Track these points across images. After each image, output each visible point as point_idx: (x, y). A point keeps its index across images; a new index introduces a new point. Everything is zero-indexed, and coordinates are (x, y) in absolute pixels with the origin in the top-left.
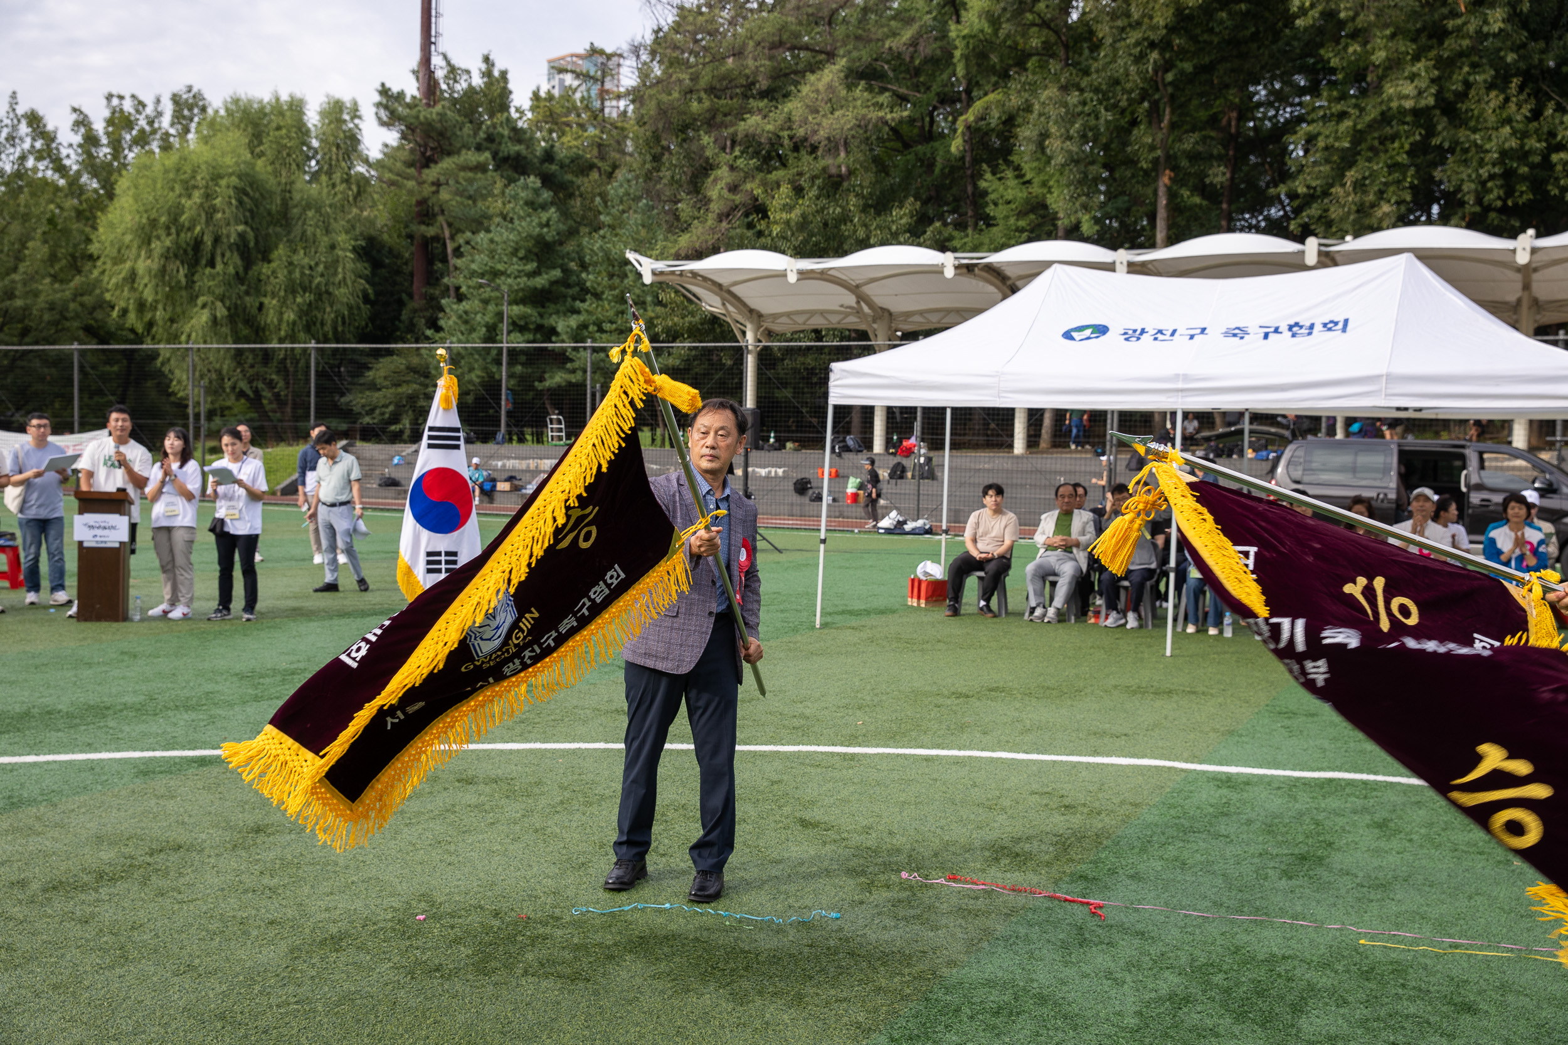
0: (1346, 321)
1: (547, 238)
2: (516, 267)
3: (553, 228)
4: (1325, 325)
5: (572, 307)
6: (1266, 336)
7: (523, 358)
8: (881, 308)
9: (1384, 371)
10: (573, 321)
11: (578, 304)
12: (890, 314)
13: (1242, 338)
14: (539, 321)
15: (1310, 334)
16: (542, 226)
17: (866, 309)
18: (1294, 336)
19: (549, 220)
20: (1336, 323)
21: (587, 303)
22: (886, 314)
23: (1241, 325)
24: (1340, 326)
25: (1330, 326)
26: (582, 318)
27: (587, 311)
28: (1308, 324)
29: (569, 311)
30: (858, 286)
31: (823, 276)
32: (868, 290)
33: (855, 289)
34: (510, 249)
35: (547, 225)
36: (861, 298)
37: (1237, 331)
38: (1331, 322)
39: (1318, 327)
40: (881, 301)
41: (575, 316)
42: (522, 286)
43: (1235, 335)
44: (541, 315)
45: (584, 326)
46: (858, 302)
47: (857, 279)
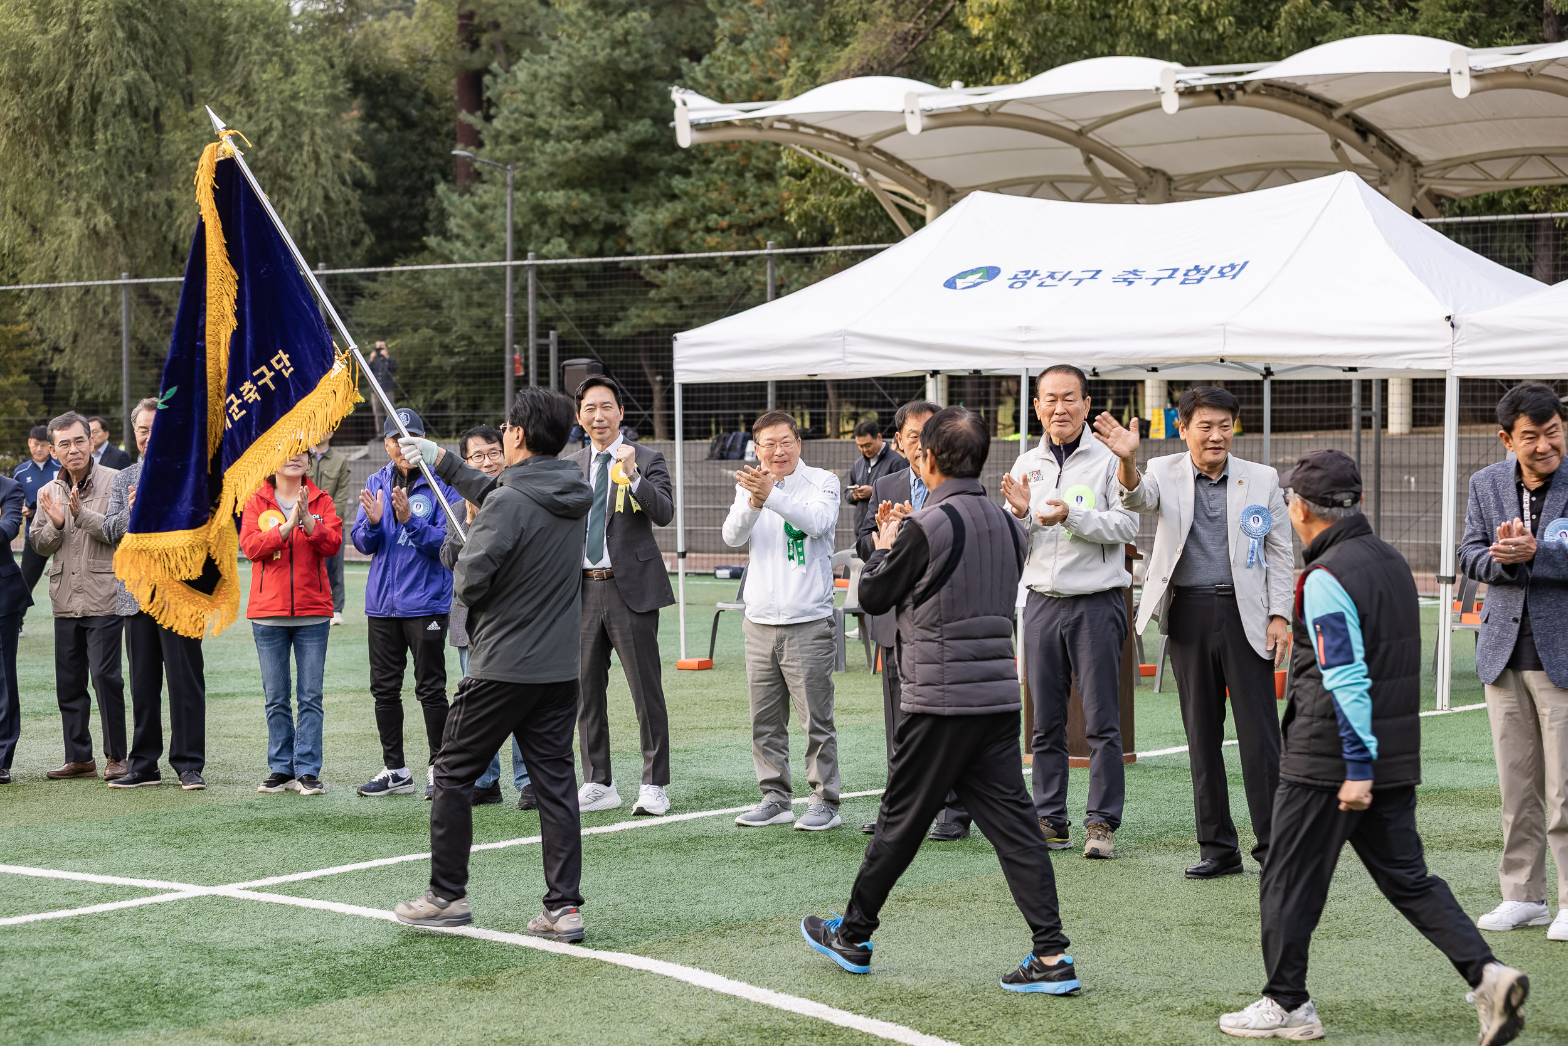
1: (623, 66)
2: (564, 122)
3: (633, 47)
5: (669, 187)
7: (580, 284)
8: (1148, 170)
10: (663, 216)
11: (678, 183)
12: (1169, 179)
14: (605, 216)
16: (615, 44)
17: (1108, 171)
19: (627, 33)
21: (693, 180)
22: (1161, 181)
26: (679, 207)
27: (686, 193)
29: (664, 195)
30: (1080, 133)
31: (990, 116)
32: (1105, 135)
33: (1078, 137)
34: (558, 90)
35: (625, 43)
36: (1091, 151)
40: (1140, 157)
41: (669, 205)
42: (571, 154)
44: (615, 206)
45: (680, 223)
46: (1088, 161)
47: (1074, 118)
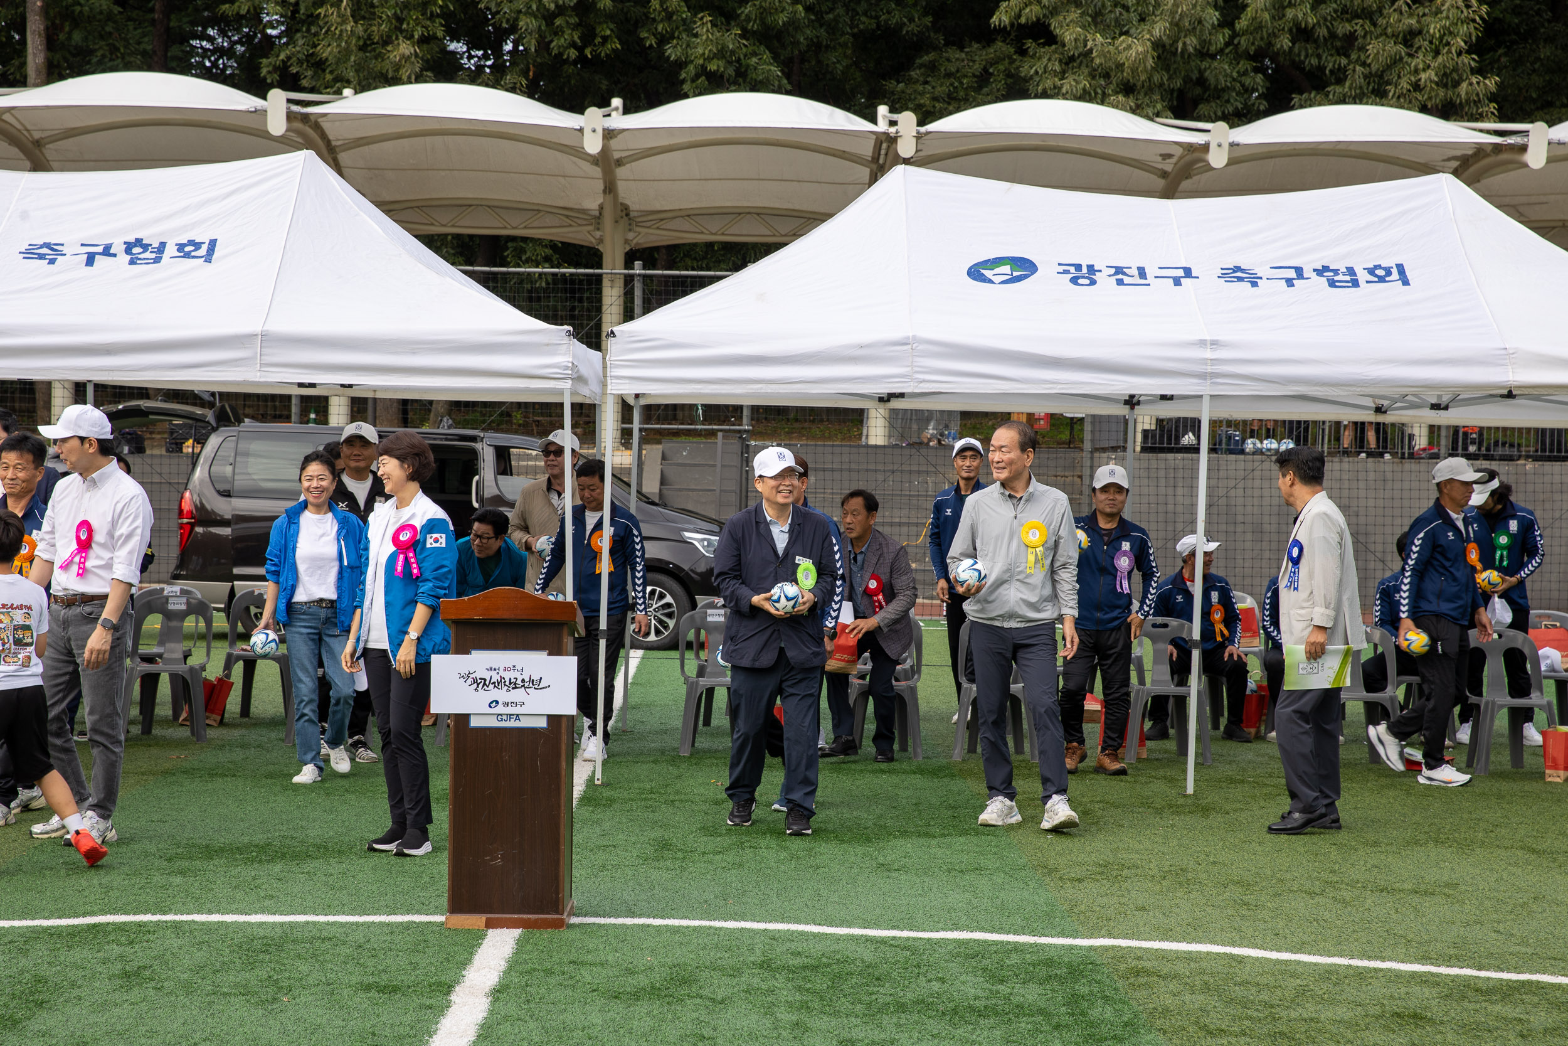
0: (213, 243)
4: (181, 247)
6: (90, 260)
9: (257, 328)
13: (52, 262)
15: (157, 260)
18: (132, 262)
20: (197, 246)
23: (52, 240)
24: (203, 251)
25: (188, 249)
28: (156, 245)
37: (45, 251)
38: (191, 242)
39: (171, 250)
43: (41, 257)
